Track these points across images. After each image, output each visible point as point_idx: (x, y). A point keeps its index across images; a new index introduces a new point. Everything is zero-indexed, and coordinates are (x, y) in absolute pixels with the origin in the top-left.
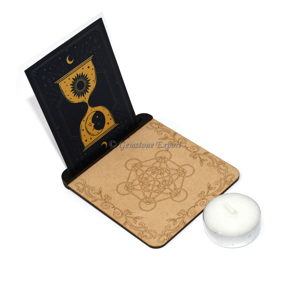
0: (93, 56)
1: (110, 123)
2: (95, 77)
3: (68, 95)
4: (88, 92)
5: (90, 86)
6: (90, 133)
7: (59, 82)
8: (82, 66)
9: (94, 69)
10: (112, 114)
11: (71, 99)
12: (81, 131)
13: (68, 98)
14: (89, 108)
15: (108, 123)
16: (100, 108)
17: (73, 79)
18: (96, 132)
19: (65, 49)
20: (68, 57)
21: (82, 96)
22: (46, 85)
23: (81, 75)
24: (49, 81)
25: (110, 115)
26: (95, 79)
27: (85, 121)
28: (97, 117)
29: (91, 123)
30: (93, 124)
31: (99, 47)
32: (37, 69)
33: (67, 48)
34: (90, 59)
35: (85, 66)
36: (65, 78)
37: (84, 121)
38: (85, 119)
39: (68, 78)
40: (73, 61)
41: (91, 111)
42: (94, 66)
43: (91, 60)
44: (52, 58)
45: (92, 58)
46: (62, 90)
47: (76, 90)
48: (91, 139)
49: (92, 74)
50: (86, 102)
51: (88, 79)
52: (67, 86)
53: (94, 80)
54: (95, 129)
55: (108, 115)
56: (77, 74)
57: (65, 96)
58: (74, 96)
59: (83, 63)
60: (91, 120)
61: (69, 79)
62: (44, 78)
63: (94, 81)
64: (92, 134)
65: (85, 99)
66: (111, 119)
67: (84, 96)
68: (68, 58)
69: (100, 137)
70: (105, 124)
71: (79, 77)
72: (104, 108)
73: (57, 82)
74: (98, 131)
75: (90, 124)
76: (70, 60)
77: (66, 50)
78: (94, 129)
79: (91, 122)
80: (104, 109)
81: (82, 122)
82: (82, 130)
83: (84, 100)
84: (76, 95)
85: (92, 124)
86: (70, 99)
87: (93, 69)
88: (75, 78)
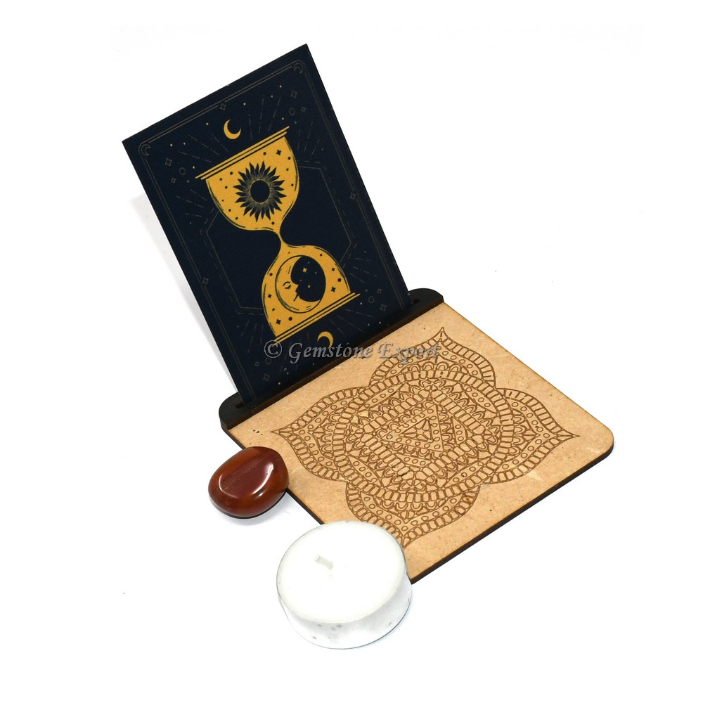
0: (288, 127)
1: (337, 290)
2: (297, 178)
3: (230, 210)
4: (278, 208)
5: (284, 196)
6: (286, 304)
7: (207, 176)
8: (261, 146)
9: (292, 159)
10: (343, 269)
11: (237, 218)
12: (264, 297)
13: (231, 216)
14: (284, 246)
15: (333, 290)
16: (310, 251)
17: (242, 174)
18: (302, 304)
19: (219, 104)
20: (228, 124)
21: (265, 216)
22: (174, 180)
23: (260, 167)
24: (182, 171)
25: (336, 269)
26: (296, 181)
27: (274, 276)
28: (305, 270)
29: (289, 282)
30: (295, 286)
31: (303, 109)
32: (152, 140)
33: (223, 102)
34: (283, 135)
35: (271, 150)
36: (220, 169)
37: (271, 274)
38: (274, 269)
39: (229, 170)
40: (238, 134)
41: (288, 255)
42: (292, 152)
43: (285, 136)
44: (188, 120)
45: (285, 133)
46: (215, 198)
47: (248, 200)
48: (290, 319)
49: (288, 170)
50: (274, 231)
51: (279, 180)
52: (226, 187)
53: (294, 183)
54: (301, 298)
55: (333, 269)
56: (251, 166)
57: (222, 210)
58: (245, 213)
59: (264, 141)
60: (290, 275)
61: (231, 173)
62: (168, 162)
63: (292, 185)
64: (292, 309)
65: (273, 223)
66: (339, 280)
67: (269, 216)
68: (226, 124)
69: (312, 318)
70: (326, 289)
71: (254, 171)
72: (321, 252)
73: (202, 176)
74: (308, 304)
75: (287, 285)
76: (233, 131)
77: (223, 107)
78: (298, 297)
79: (290, 280)
80: (321, 255)
81: (267, 276)
82: (267, 295)
83: (270, 226)
84: (250, 212)
85: (292, 283)
86: (234, 220)
87: (289, 158)
88: (245, 173)
